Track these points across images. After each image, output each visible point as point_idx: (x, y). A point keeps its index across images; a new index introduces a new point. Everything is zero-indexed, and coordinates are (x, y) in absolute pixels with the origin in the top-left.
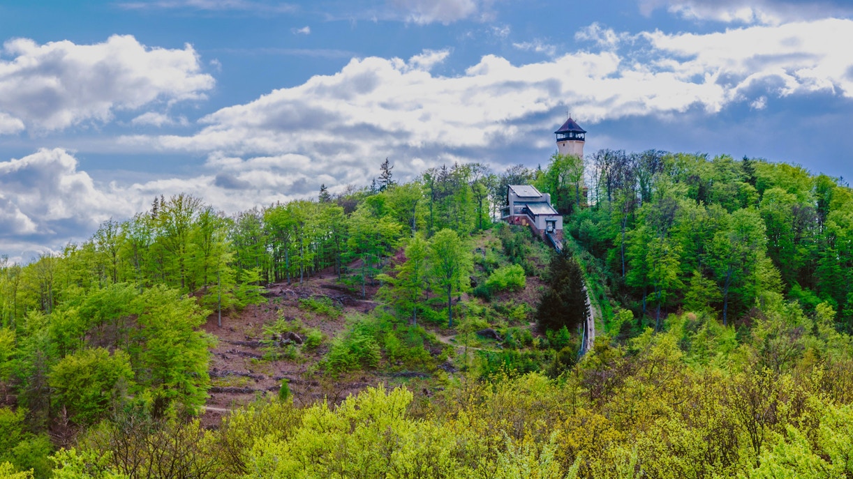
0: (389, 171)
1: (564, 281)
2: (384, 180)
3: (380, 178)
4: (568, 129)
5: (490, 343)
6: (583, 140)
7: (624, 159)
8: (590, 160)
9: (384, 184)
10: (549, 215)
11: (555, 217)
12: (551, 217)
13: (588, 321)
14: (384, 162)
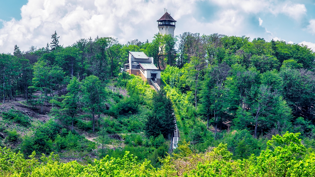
0: (57, 39)
1: (161, 108)
2: (54, 44)
3: (52, 43)
4: (165, 19)
5: (117, 142)
6: (174, 26)
7: (199, 39)
8: (178, 38)
9: (54, 47)
10: (152, 70)
11: (156, 71)
12: (154, 71)
13: (175, 132)
14: (54, 33)
